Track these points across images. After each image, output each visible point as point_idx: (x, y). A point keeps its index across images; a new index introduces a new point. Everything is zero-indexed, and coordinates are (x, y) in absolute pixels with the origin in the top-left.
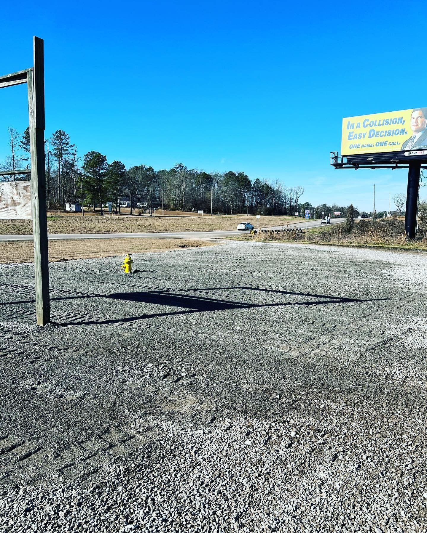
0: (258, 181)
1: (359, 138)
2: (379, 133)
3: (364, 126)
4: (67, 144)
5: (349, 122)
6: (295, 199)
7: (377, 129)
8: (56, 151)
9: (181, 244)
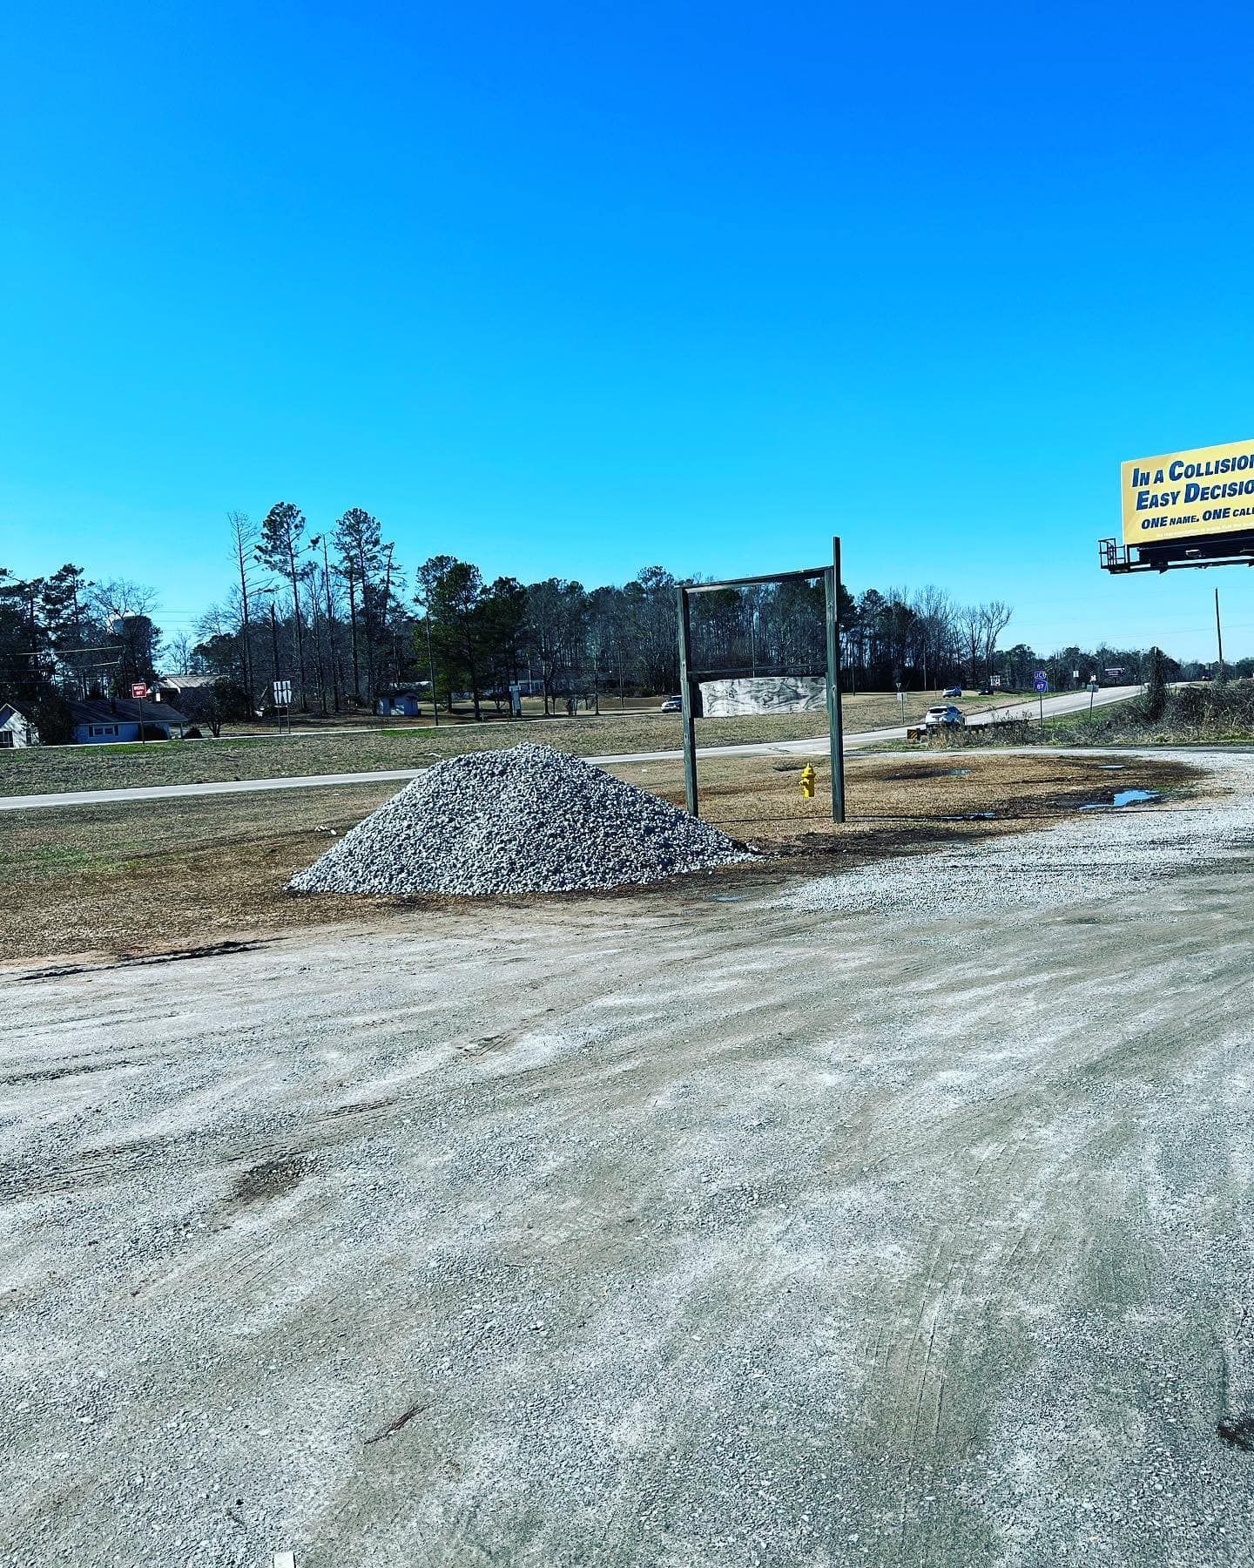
0: (872, 596)
1: (1162, 504)
2: (1210, 491)
3: (1174, 477)
4: (376, 543)
5: (1136, 471)
6: (985, 639)
7: (1204, 482)
8: (347, 564)
9: (781, 766)
